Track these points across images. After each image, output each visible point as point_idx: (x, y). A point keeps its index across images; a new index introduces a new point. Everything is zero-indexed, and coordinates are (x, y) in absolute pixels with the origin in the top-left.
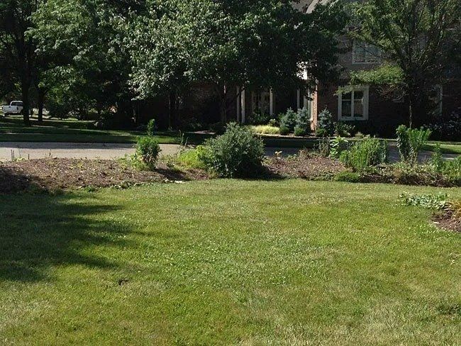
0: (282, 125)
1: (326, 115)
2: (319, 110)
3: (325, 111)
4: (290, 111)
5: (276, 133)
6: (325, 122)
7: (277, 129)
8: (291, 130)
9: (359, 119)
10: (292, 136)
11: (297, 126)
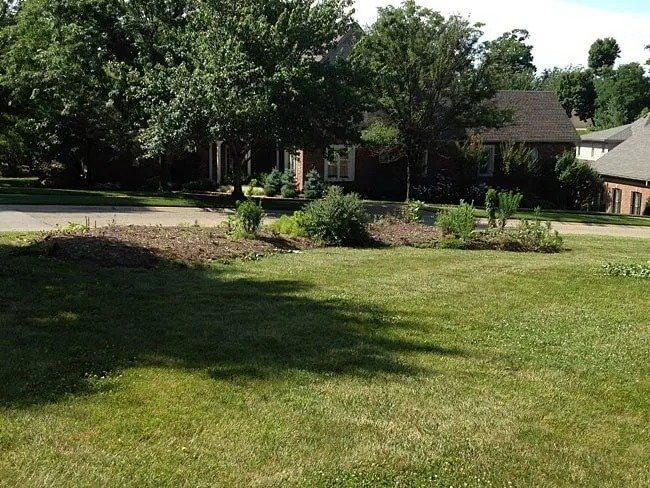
0: (267, 185)
1: (314, 176)
2: (306, 170)
3: (313, 171)
4: (275, 171)
5: (261, 194)
6: (313, 183)
7: (261, 189)
8: (278, 192)
9: (346, 180)
10: (281, 197)
11: (284, 187)
